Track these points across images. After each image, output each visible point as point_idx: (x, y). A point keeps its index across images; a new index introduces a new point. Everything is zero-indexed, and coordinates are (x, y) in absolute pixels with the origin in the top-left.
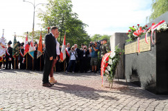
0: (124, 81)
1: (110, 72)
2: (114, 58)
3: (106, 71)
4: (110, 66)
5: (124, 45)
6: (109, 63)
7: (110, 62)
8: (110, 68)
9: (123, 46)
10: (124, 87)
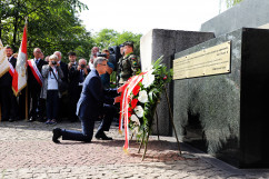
0: (172, 139)
1: (141, 120)
2: (152, 87)
3: (134, 118)
4: (143, 105)
5: (173, 58)
6: (139, 99)
7: (143, 97)
8: (141, 112)
9: (169, 61)
10: (173, 155)
